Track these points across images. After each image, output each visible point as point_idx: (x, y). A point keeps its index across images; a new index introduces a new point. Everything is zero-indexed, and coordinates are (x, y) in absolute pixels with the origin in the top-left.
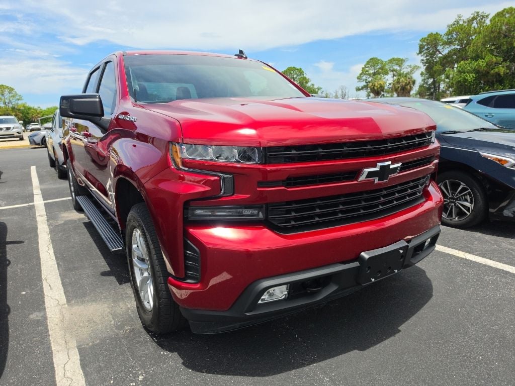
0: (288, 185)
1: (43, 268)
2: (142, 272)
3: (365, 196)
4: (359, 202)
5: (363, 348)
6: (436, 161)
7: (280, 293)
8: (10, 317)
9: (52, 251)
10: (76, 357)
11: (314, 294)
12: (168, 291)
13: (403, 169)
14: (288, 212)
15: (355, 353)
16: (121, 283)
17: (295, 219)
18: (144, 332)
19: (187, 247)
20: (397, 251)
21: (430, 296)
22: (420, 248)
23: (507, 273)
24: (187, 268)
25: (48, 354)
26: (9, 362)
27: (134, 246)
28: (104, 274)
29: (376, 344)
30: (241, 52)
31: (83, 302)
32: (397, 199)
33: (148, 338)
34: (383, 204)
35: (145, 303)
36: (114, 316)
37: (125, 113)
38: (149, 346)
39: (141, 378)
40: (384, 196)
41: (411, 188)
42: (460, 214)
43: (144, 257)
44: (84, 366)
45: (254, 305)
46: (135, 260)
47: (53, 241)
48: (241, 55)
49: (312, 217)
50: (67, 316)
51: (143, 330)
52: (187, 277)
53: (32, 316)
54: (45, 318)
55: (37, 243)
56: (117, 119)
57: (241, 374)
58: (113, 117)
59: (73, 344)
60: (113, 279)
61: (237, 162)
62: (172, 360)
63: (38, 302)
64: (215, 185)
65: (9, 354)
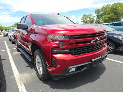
0: (75, 44)
1: (12, 65)
2: (38, 65)
3: (92, 46)
4: (91, 48)
5: (92, 82)
6: (106, 38)
7: (74, 69)
8: (5, 77)
9: (13, 61)
10: (24, 86)
11: (81, 69)
12: (47, 70)
13: (100, 40)
14: (75, 50)
15: (90, 83)
16: (32, 69)
17: (77, 52)
18: (39, 80)
19: (52, 59)
20: (99, 59)
21: (105, 69)
22: (104, 58)
23: (122, 63)
24: (52, 64)
25: (17, 86)
26: (7, 88)
27: (36, 59)
28: (27, 66)
29: (94, 81)
30: (58, 13)
31: (23, 74)
32: (99, 47)
33: (41, 81)
34: (96, 48)
35: (40, 73)
36: (31, 76)
37: (33, 28)
38: (41, 83)
39: (41, 91)
40: (96, 46)
41: (101, 44)
42: (110, 50)
43: (39, 62)
44: (26, 88)
45: (68, 72)
46: (36, 63)
47: (13, 59)
48: (58, 14)
49: (80, 52)
50: (20, 77)
51: (39, 79)
52: (52, 66)
53: (11, 77)
54: (15, 78)
55: (9, 60)
56: (31, 29)
57: (64, 89)
58: (30, 29)
59: (22, 83)
60: (29, 68)
61: (63, 39)
62: (47, 87)
63: (12, 73)
64: (59, 44)
65: (7, 86)
